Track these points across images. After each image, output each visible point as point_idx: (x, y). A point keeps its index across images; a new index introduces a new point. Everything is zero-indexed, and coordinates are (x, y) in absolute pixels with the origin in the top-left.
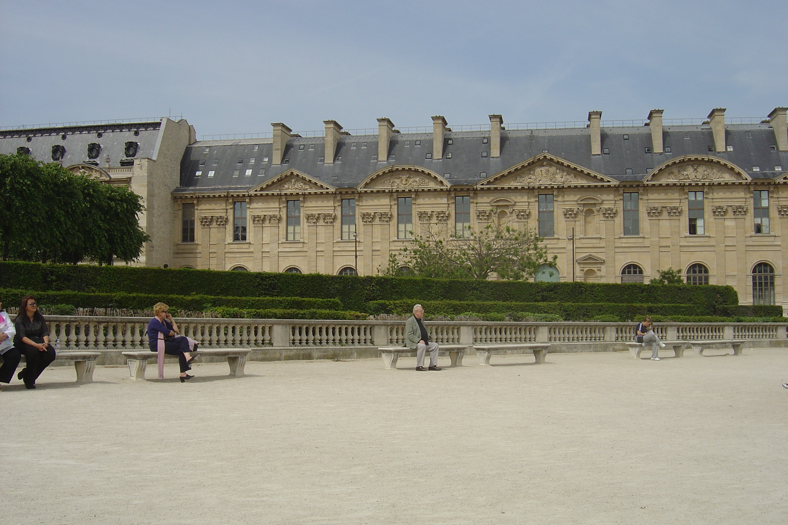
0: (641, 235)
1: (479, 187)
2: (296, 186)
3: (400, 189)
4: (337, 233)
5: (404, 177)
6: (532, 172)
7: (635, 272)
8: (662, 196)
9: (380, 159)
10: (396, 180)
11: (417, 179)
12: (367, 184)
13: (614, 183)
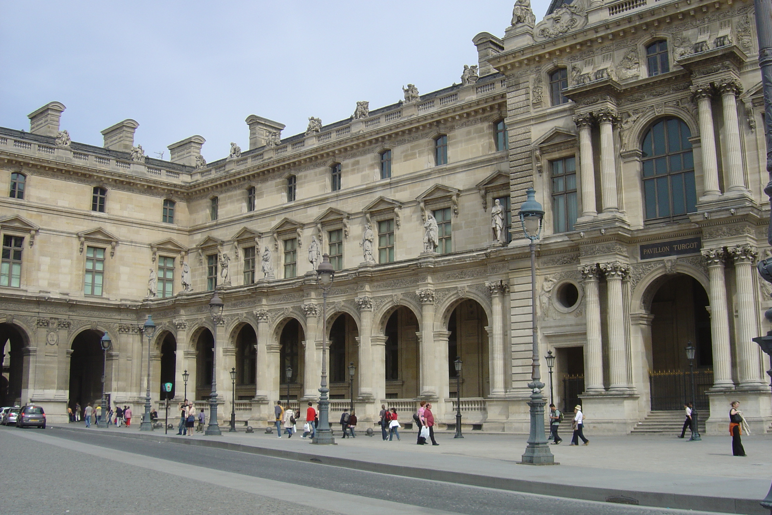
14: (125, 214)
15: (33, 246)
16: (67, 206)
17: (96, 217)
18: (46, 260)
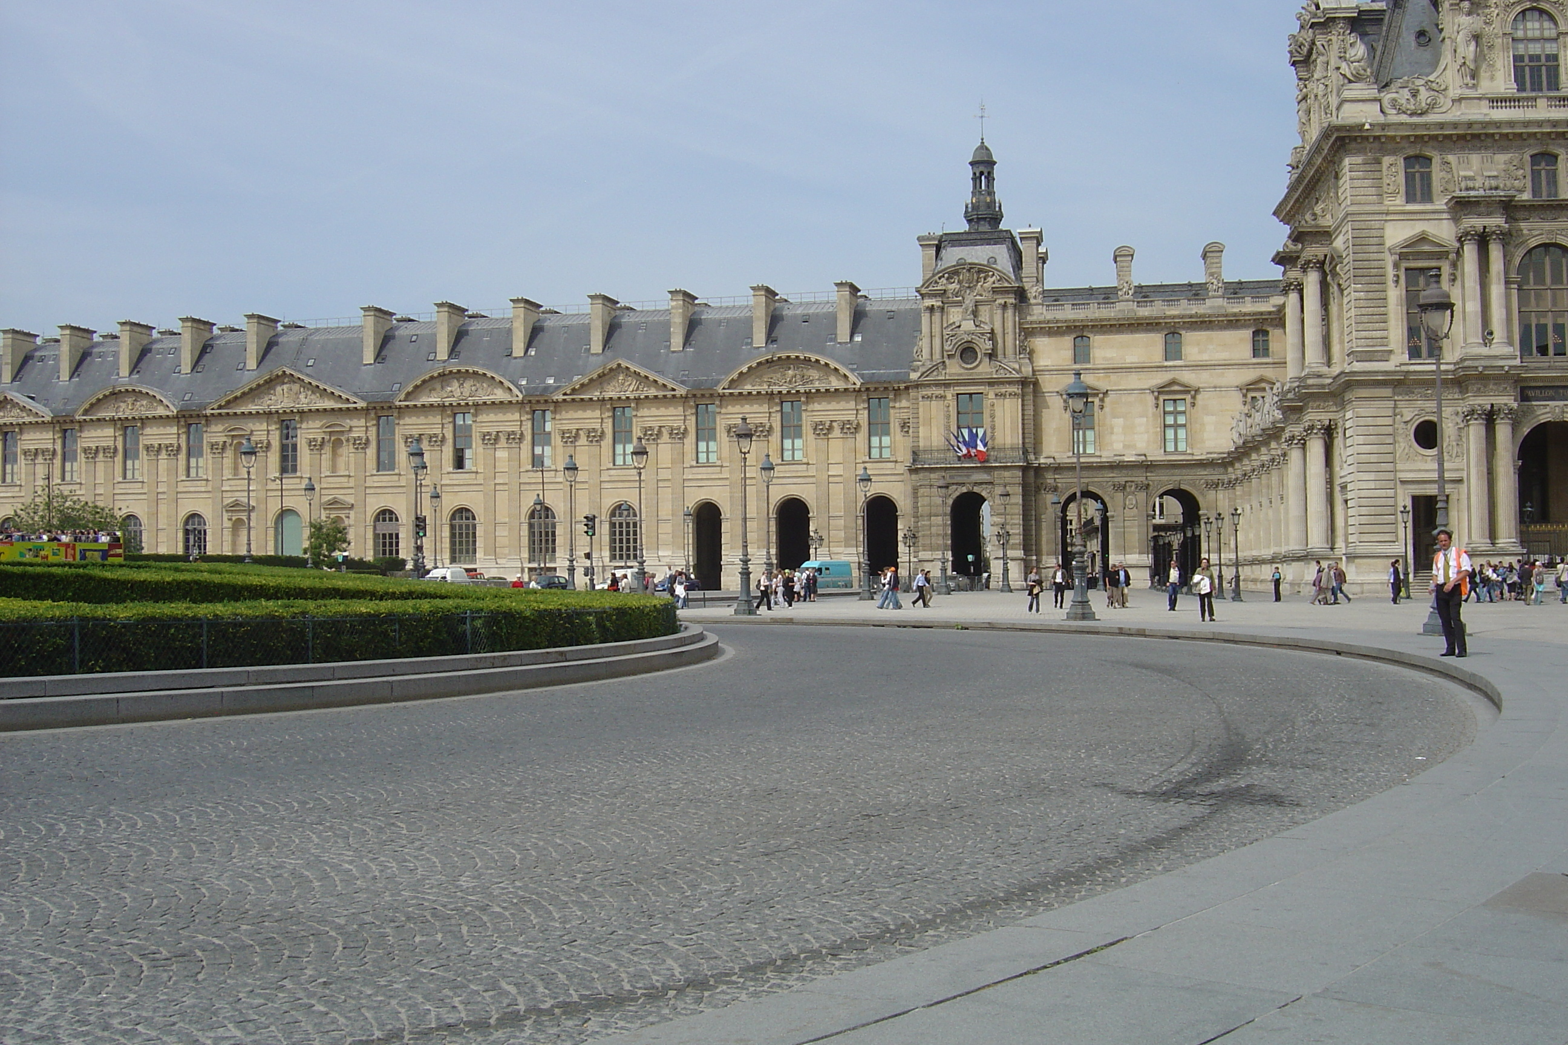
0: (396, 471)
1: (209, 412)
2: (12, 414)
3: (123, 417)
4: (57, 472)
5: (130, 401)
6: (272, 392)
7: (391, 520)
8: (422, 420)
9: (121, 375)
10: (122, 404)
11: (144, 403)
12: (86, 412)
13: (361, 404)
14: (1205, 357)
15: (1105, 409)
16: (1137, 361)
17: (1170, 367)
18: (1119, 421)
